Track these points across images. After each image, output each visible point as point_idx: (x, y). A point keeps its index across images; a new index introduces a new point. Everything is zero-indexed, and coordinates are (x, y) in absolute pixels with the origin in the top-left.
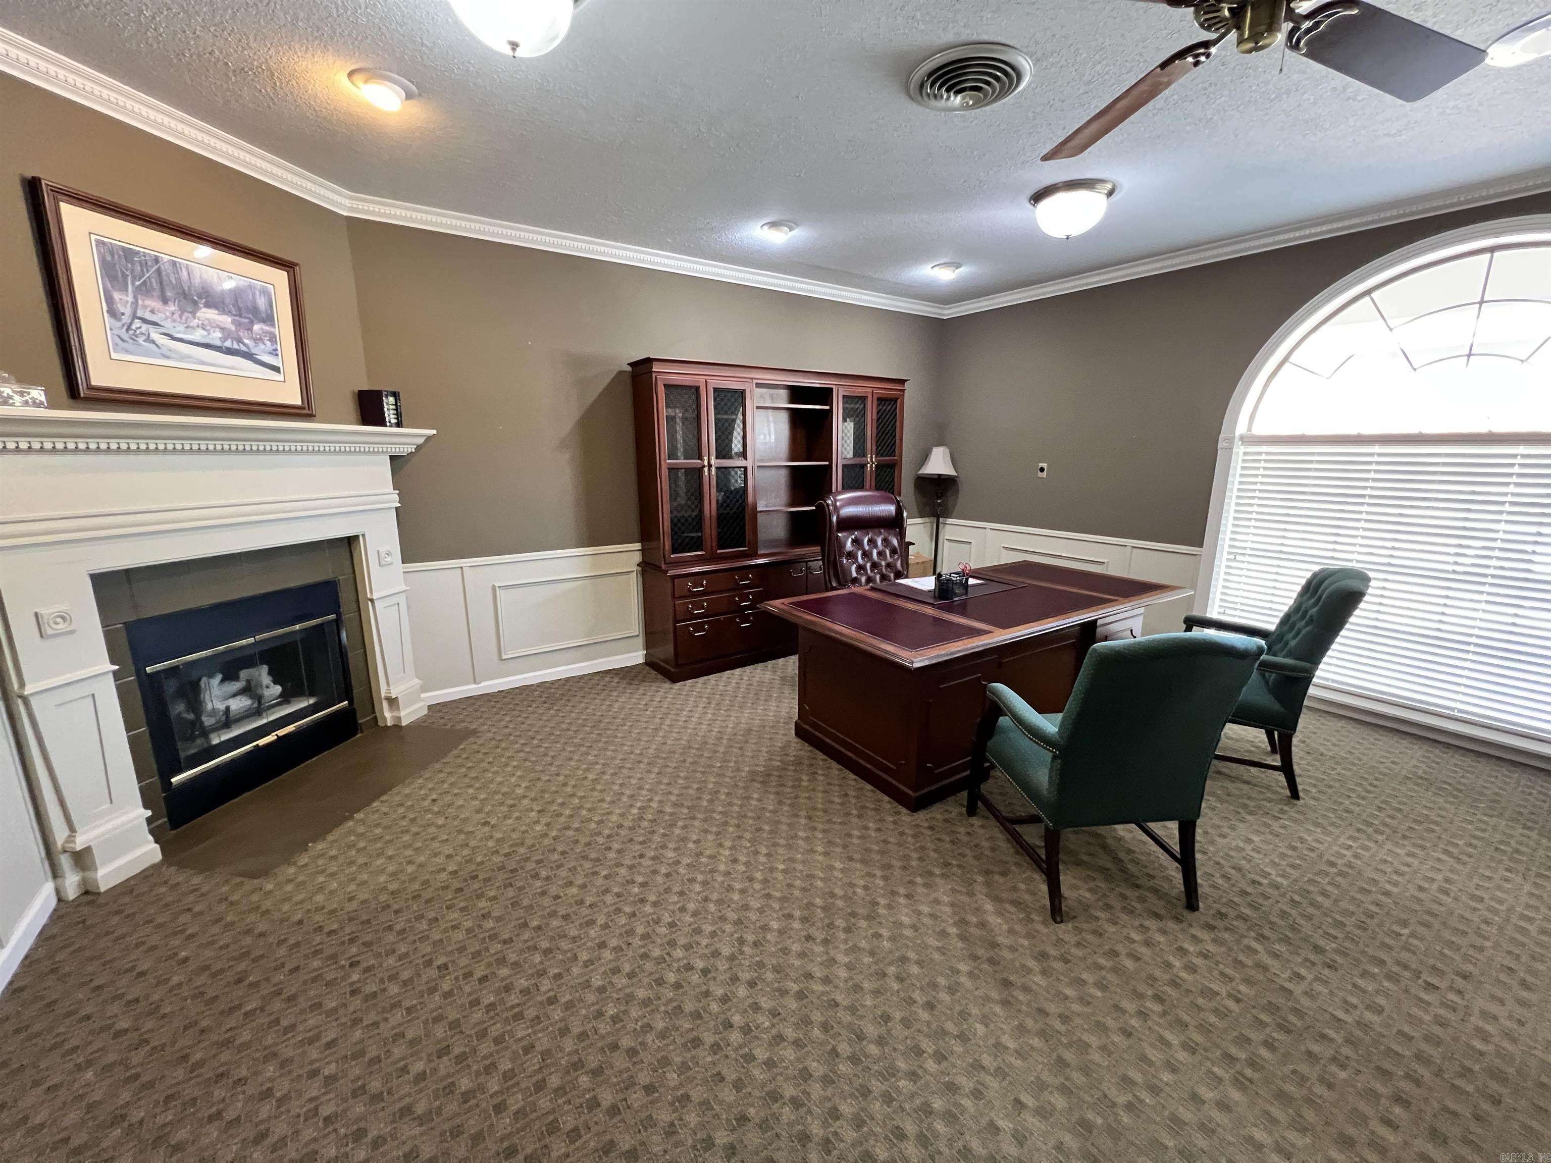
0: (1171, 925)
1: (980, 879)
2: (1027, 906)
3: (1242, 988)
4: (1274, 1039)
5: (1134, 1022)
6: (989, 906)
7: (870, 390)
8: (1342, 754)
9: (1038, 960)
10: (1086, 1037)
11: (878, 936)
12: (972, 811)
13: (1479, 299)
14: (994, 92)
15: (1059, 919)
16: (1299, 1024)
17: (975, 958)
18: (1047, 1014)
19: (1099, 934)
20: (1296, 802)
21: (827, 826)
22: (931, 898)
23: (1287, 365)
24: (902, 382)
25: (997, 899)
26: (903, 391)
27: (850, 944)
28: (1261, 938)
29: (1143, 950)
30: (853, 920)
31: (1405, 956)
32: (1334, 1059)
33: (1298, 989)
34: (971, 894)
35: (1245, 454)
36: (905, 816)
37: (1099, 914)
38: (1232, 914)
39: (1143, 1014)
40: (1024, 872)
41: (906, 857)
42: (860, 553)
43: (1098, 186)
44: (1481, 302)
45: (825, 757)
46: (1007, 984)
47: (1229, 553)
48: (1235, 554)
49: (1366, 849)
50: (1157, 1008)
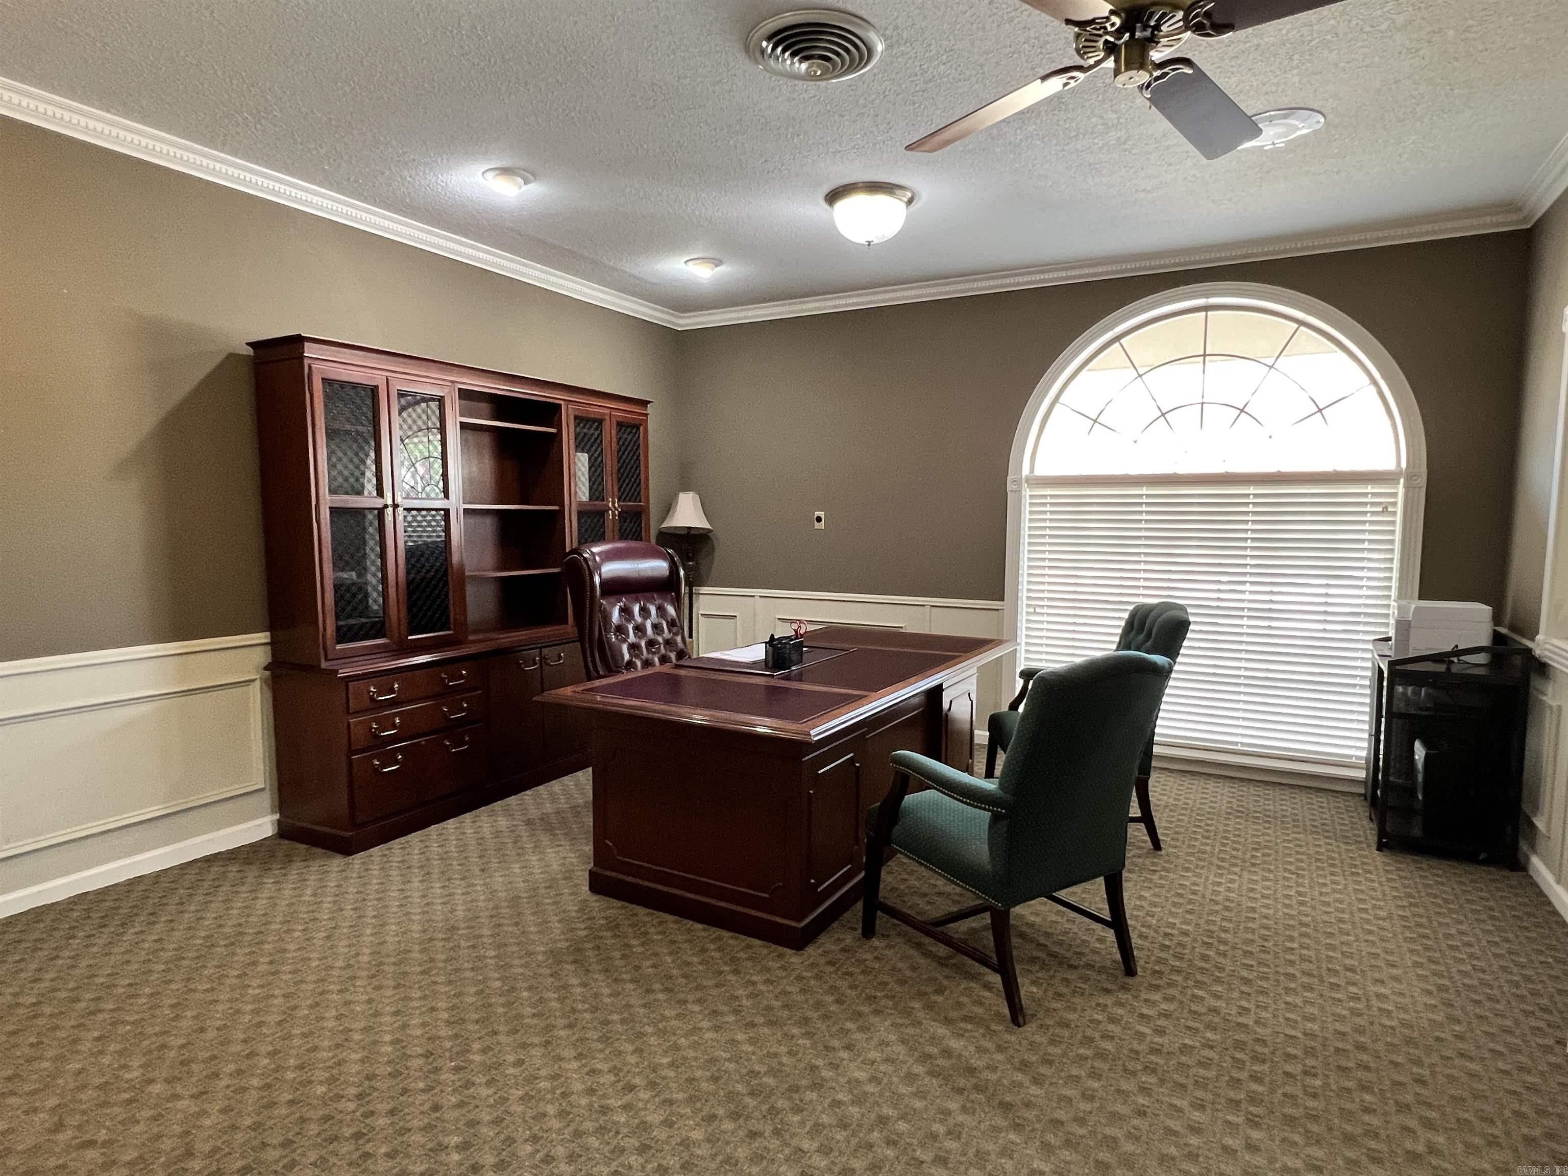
0: (1123, 996)
1: (916, 1005)
2: (982, 1019)
3: (1209, 1035)
4: (1255, 1071)
5: (1142, 1100)
6: (942, 1031)
7: (607, 411)
8: (1171, 801)
9: (1024, 1072)
10: (1108, 1131)
11: (837, 1103)
12: (868, 932)
13: (1202, 353)
14: (843, 65)
15: (1021, 1022)
16: (1266, 1051)
17: (961, 1091)
18: (1062, 1123)
19: (1066, 1025)
20: (1159, 853)
21: (699, 994)
22: (876, 1040)
23: (1057, 406)
24: (644, 403)
25: (948, 1021)
26: (646, 415)
27: (809, 1125)
28: (1199, 984)
29: (1111, 1027)
30: (796, 1096)
31: (1306, 966)
32: (1306, 1073)
33: (1249, 1021)
34: (918, 1023)
35: (1031, 497)
36: (794, 958)
37: (1055, 1005)
38: (1166, 969)
39: (1145, 1090)
40: (959, 984)
41: (819, 1005)
42: (630, 627)
43: (898, 192)
44: (1205, 355)
45: (647, 911)
46: (1006, 1107)
47: (1028, 606)
48: (1035, 607)
49: (1232, 881)
50: (1152, 1079)
